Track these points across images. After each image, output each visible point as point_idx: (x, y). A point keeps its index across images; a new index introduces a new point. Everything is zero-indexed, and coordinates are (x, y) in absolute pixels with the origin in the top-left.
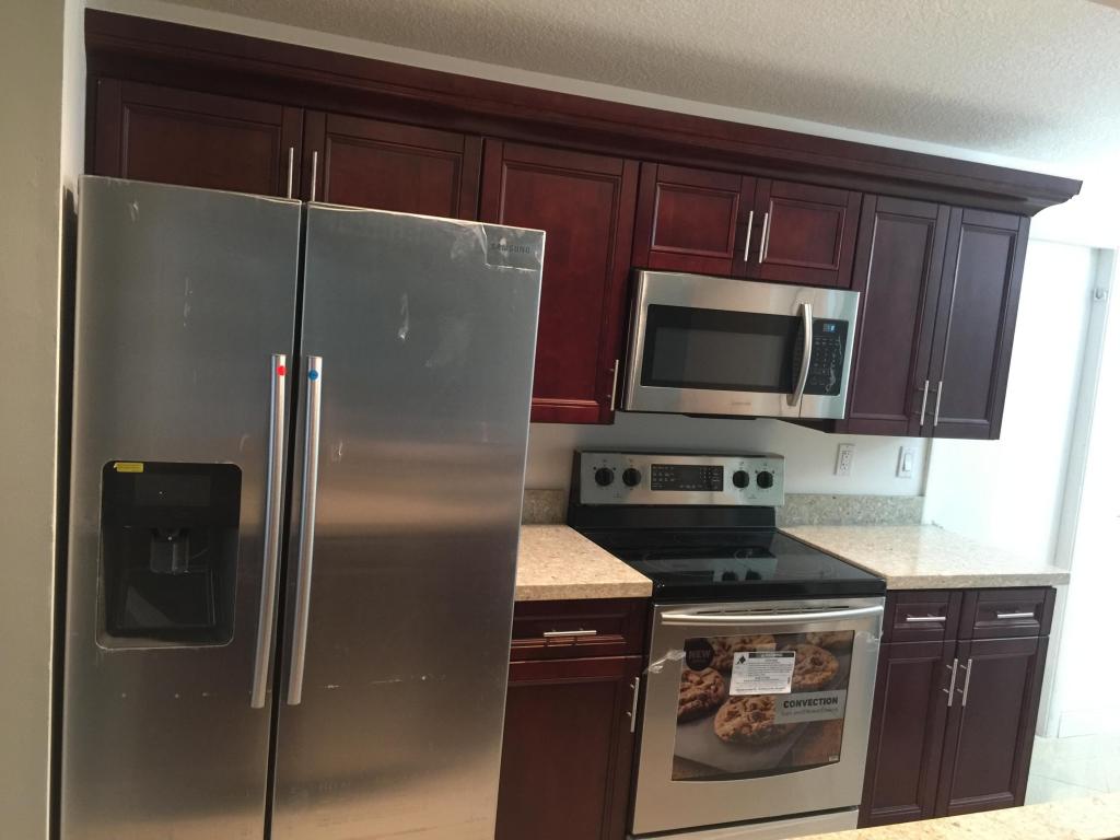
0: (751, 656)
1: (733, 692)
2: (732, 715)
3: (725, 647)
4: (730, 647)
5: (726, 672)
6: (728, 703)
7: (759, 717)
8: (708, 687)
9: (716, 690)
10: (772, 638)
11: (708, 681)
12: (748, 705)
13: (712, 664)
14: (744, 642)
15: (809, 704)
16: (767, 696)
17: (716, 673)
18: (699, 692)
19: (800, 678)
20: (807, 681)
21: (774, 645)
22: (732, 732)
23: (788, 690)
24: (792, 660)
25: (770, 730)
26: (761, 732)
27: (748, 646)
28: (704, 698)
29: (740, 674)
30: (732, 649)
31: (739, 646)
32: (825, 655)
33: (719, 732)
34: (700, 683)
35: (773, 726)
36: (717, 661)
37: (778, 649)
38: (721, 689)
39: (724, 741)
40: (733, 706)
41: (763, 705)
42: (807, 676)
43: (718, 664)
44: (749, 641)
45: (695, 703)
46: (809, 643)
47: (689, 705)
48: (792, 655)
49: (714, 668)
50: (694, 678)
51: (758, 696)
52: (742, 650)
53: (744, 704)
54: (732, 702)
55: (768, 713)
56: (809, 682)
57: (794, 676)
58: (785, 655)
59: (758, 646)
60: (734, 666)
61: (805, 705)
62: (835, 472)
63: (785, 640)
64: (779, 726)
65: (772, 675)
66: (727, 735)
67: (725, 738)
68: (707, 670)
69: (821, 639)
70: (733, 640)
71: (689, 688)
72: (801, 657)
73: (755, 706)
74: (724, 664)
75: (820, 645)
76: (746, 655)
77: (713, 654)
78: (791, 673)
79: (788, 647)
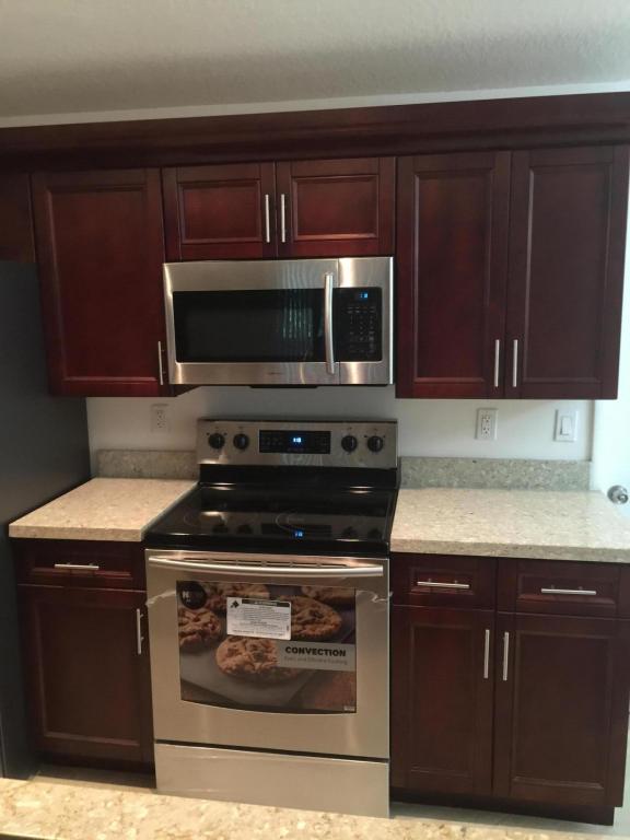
0: (244, 602)
1: (230, 631)
2: (232, 653)
3: (217, 591)
4: (221, 592)
5: (221, 613)
6: (226, 641)
7: (260, 657)
8: (206, 625)
9: (213, 628)
10: (264, 588)
11: (205, 619)
12: (248, 645)
13: (206, 605)
14: (235, 588)
15: (314, 653)
16: (267, 640)
17: (211, 613)
18: (197, 628)
19: (299, 628)
20: (308, 630)
21: (267, 594)
22: (234, 668)
23: (287, 637)
24: (288, 610)
25: (274, 671)
26: (265, 671)
27: (241, 593)
28: (203, 634)
29: (236, 617)
30: (224, 594)
31: (231, 592)
32: (325, 609)
33: (223, 665)
34: (197, 620)
35: (276, 668)
36: (211, 602)
37: (271, 598)
38: (218, 628)
39: (229, 675)
40: (232, 644)
41: (262, 648)
42: (308, 627)
43: (212, 605)
44: (241, 587)
45: (195, 636)
46: (306, 596)
47: (189, 638)
48: (287, 605)
49: (208, 607)
50: (190, 614)
51: (257, 638)
52: (234, 595)
53: (245, 643)
54: (231, 641)
55: (270, 656)
56: (311, 633)
57: (292, 624)
58: (279, 605)
59: (251, 594)
60: (229, 609)
61: (309, 652)
62: (476, 437)
63: (278, 591)
64: (284, 669)
65: (269, 622)
66: (231, 669)
67: (229, 671)
68: (202, 610)
69: (317, 593)
70: (224, 585)
71: (187, 623)
72: (298, 609)
73: (255, 647)
74: (219, 606)
75: (317, 598)
76: (239, 600)
77: (206, 596)
78: (289, 622)
79: (283, 597)
